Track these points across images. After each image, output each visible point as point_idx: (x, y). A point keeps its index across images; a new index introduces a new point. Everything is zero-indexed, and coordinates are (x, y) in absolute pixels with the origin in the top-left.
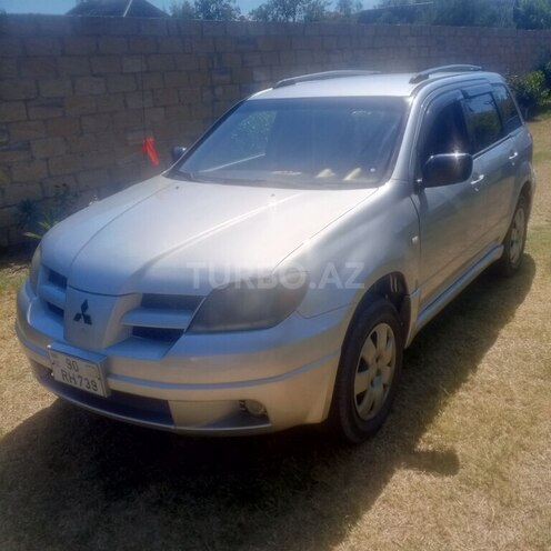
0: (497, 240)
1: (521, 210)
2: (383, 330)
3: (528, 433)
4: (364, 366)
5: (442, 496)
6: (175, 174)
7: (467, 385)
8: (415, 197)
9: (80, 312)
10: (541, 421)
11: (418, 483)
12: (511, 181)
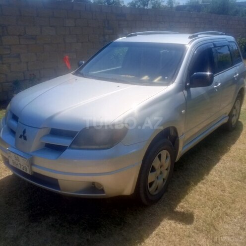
0: (226, 114)
1: (238, 100)
2: (164, 153)
3: (230, 207)
4: (153, 170)
5: (184, 235)
6: (77, 73)
7: (204, 181)
8: (185, 92)
9: (22, 134)
10: (237, 202)
11: (174, 228)
12: (234, 87)
